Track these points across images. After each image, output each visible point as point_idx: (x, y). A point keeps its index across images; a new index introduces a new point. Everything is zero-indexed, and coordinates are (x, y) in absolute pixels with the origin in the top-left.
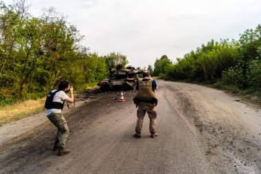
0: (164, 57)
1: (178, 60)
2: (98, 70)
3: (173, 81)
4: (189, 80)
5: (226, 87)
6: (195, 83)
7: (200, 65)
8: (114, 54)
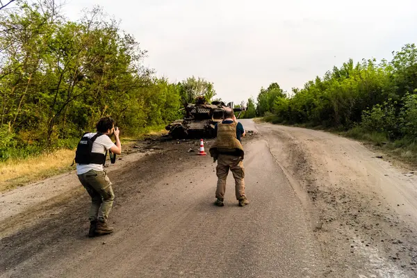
0: (274, 86)
1: (295, 91)
2: (167, 106)
3: (285, 124)
4: (311, 123)
5: (367, 135)
6: (320, 129)
7: (329, 100)
8: (193, 80)
